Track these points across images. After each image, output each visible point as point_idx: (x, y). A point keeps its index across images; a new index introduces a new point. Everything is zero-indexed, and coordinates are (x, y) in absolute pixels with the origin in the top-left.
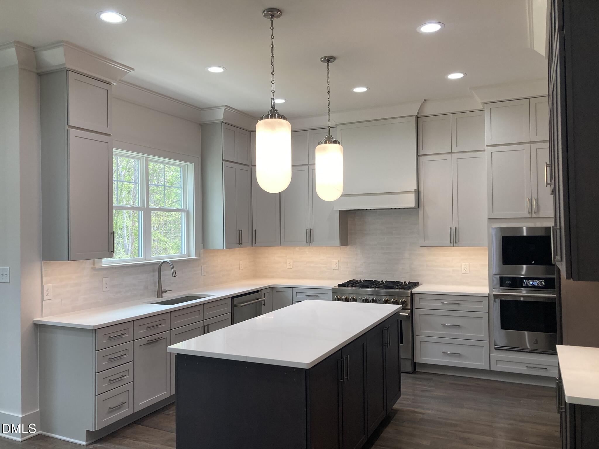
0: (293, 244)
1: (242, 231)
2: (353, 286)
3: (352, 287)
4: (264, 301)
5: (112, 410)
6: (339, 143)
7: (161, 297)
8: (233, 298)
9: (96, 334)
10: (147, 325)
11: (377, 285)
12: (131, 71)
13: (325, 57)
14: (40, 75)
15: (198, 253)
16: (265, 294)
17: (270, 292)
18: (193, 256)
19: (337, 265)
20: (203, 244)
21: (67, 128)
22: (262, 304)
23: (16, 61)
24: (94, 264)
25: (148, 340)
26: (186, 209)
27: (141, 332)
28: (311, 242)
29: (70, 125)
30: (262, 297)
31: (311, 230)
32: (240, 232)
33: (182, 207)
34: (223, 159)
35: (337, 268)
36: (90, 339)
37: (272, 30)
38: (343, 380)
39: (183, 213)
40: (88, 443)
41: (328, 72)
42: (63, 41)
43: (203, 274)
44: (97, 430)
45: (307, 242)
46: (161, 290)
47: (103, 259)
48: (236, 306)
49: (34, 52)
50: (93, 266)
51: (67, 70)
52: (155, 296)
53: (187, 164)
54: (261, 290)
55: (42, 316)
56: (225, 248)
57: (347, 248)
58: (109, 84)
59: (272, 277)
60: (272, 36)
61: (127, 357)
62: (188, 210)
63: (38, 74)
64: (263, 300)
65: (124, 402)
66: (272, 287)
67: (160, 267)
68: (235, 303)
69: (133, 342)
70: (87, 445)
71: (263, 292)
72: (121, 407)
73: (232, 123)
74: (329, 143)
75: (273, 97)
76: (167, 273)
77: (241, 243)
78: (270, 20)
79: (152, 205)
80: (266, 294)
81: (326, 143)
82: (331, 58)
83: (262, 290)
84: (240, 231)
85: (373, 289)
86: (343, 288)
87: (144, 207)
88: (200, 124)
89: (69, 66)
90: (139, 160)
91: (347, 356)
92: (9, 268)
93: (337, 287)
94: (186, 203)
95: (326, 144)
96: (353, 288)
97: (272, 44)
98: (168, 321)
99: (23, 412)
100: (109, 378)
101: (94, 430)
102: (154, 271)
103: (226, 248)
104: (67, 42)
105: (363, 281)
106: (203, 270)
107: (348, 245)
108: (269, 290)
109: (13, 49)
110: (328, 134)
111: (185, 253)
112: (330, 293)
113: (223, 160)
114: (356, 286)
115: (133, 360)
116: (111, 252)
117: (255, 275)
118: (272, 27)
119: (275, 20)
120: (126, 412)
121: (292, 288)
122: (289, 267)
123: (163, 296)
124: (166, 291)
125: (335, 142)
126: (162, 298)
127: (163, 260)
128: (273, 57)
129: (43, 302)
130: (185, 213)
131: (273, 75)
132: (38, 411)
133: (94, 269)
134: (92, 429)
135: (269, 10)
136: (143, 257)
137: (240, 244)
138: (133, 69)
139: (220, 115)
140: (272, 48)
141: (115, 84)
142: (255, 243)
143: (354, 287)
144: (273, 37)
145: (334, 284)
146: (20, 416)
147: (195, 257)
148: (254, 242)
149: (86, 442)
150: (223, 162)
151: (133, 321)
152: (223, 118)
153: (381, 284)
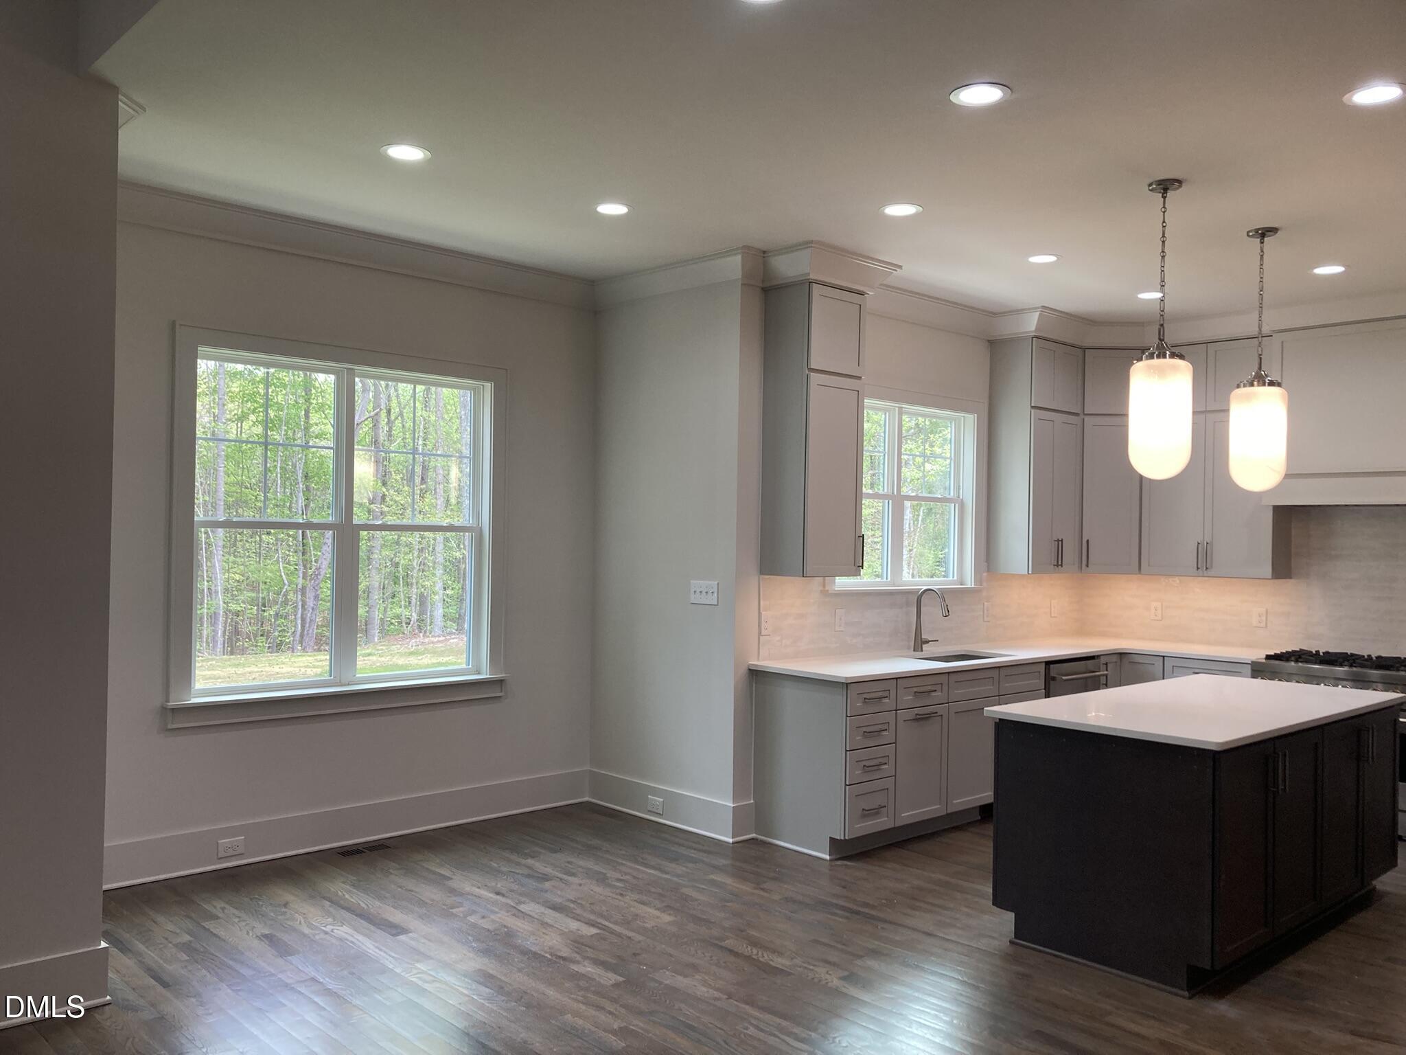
0: (1168, 570)
1: (1062, 541)
2: (1300, 660)
3: (1297, 661)
4: (1105, 677)
5: (868, 814)
6: (1279, 385)
7: (920, 649)
8: (1049, 663)
9: (849, 691)
10: (915, 690)
11: (1357, 661)
12: (896, 271)
13: (1257, 231)
14: (765, 290)
15: (978, 580)
16: (1106, 664)
17: (1116, 662)
18: (970, 583)
19: (1264, 618)
20: (986, 564)
21: (807, 372)
22: (1102, 682)
23: (738, 274)
24: (824, 586)
25: (917, 714)
26: (959, 497)
27: (907, 698)
28: (1207, 568)
29: (812, 367)
30: (1101, 669)
31: (1207, 543)
32: (1060, 542)
33: (952, 494)
34: (1033, 405)
35: (1263, 624)
36: (838, 698)
37: (1164, 212)
38: (1275, 790)
39: (953, 505)
40: (833, 857)
41: (1262, 256)
42: (811, 242)
43: (986, 619)
44: (847, 838)
45: (1198, 568)
46: (921, 638)
47: (837, 578)
48: (1054, 679)
49: (764, 257)
50: (821, 588)
51: (810, 282)
52: (909, 648)
53: (962, 415)
54: (1099, 656)
55: (758, 660)
56: (1030, 572)
57: (1287, 585)
58: (862, 294)
59: (1117, 636)
60: (1164, 222)
61: (887, 736)
62: (962, 499)
63: (762, 289)
64: (1103, 675)
65: (883, 805)
66: (1121, 654)
67: (919, 599)
68: (1052, 674)
69: (896, 713)
70: (831, 860)
71: (1103, 660)
72: (877, 813)
73: (1051, 337)
74: (1258, 386)
75: (1162, 322)
76: (931, 612)
77: (1060, 563)
78: (1161, 195)
79: (905, 490)
80: (1109, 665)
81: (1252, 385)
82: (1268, 231)
83: (1102, 657)
84: (1058, 540)
85: (1346, 669)
86: (1277, 662)
87: (893, 493)
88: (988, 341)
89: (812, 276)
90: (887, 414)
91: (1285, 752)
92: (718, 584)
93: (1264, 661)
94: (959, 486)
95: (1252, 388)
96: (1300, 664)
97: (1163, 236)
98: (945, 688)
99: (735, 799)
100: (864, 763)
101: (842, 838)
102: (908, 604)
103: (1032, 573)
104: (818, 242)
105: (1323, 653)
106: (985, 611)
107: (1291, 578)
108: (1114, 658)
109: (739, 258)
110: (1256, 368)
111: (955, 578)
112: (1248, 669)
113: (1032, 407)
114: (1307, 662)
115: (894, 741)
116: (857, 566)
117: (1082, 630)
118: (1164, 207)
119: (1170, 194)
120: (882, 823)
121: (1164, 657)
122: (1156, 618)
123: (924, 649)
124: (927, 642)
125: (1272, 384)
126: (921, 653)
127: (925, 588)
128: (1163, 257)
129: (761, 638)
130: (957, 505)
131: (1163, 286)
132: (752, 803)
133: (825, 593)
134: (839, 836)
135: (1160, 182)
136: (889, 580)
137: (1058, 565)
138: (900, 267)
139: (1031, 324)
140: (1163, 242)
141: (871, 293)
142: (1087, 566)
143: (1301, 662)
144: (1164, 224)
145: (1259, 655)
146: (732, 805)
147: (973, 586)
148: (1084, 562)
149: (830, 855)
150: (1033, 411)
151: (897, 679)
152: (1037, 330)
153: (1366, 660)
